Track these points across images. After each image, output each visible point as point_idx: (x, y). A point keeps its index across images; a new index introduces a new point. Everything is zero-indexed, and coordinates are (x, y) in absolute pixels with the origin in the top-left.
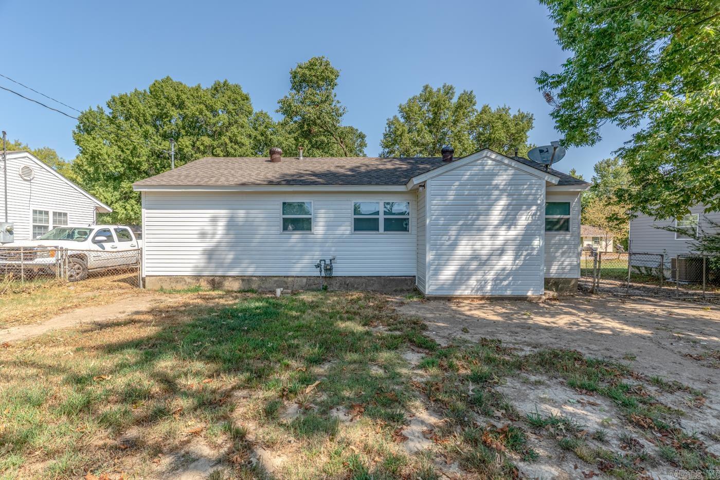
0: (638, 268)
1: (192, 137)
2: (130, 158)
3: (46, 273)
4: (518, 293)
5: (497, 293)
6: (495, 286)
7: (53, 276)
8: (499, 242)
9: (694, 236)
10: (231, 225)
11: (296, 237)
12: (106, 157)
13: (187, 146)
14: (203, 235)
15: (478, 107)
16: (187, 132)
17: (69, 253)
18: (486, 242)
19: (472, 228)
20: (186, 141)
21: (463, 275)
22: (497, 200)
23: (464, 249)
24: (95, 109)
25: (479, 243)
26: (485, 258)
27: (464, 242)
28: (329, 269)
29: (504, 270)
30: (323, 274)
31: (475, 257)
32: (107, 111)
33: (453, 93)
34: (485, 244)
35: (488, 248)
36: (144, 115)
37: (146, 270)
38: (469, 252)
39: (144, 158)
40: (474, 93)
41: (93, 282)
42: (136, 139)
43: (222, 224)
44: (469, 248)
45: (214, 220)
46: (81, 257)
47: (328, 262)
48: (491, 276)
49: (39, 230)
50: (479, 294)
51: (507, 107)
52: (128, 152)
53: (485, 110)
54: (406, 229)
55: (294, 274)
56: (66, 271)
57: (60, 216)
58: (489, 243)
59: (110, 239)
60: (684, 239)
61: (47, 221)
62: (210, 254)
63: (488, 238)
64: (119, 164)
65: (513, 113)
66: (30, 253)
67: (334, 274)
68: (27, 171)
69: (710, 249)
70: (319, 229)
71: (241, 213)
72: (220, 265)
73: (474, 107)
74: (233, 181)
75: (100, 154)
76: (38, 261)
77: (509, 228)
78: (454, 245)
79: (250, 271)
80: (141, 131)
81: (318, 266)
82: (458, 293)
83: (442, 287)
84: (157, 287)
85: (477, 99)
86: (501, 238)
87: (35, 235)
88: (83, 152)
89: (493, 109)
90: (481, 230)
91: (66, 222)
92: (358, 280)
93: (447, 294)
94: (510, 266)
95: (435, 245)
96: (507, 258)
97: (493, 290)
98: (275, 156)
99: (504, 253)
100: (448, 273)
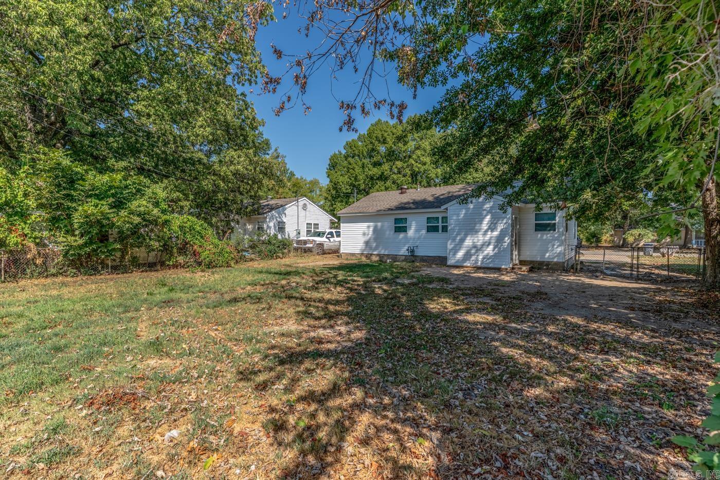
1: (390, 163)
2: (354, 182)
3: (309, 250)
4: (496, 266)
5: (484, 265)
6: (482, 261)
7: (311, 252)
8: (487, 238)
10: (375, 230)
11: (402, 235)
12: (341, 184)
13: (386, 170)
14: (364, 234)
16: (387, 160)
17: (317, 242)
18: (480, 238)
19: (472, 231)
20: (386, 167)
21: (468, 255)
22: (486, 215)
23: (468, 242)
24: (337, 153)
25: (476, 239)
26: (479, 247)
27: (468, 238)
28: (413, 251)
29: (487, 255)
30: (410, 254)
31: (475, 247)
32: (343, 152)
34: (480, 239)
35: (481, 241)
36: (363, 153)
37: (342, 251)
38: (471, 244)
39: (362, 181)
41: (325, 256)
42: (358, 170)
43: (371, 229)
44: (471, 241)
45: (369, 227)
46: (321, 245)
47: (412, 248)
48: (480, 257)
49: (308, 232)
52: (353, 179)
55: (401, 254)
56: (315, 251)
57: (316, 225)
58: (482, 238)
59: (333, 236)
61: (311, 228)
62: (367, 243)
63: (481, 236)
64: (348, 187)
66: (305, 242)
67: (415, 254)
68: (305, 205)
70: (411, 233)
71: (379, 224)
72: (371, 248)
74: (375, 209)
75: (338, 182)
76: (308, 245)
77: (492, 231)
78: (462, 241)
79: (382, 252)
80: (360, 164)
81: (408, 250)
82: (465, 264)
83: (458, 261)
84: (346, 258)
86: (488, 236)
87: (307, 234)
88: (331, 181)
90: (477, 232)
91: (318, 228)
92: (429, 258)
93: (458, 264)
94: (491, 253)
95: (454, 240)
96: (491, 247)
97: (481, 264)
98: (404, 190)
99: (489, 244)
100: (460, 254)
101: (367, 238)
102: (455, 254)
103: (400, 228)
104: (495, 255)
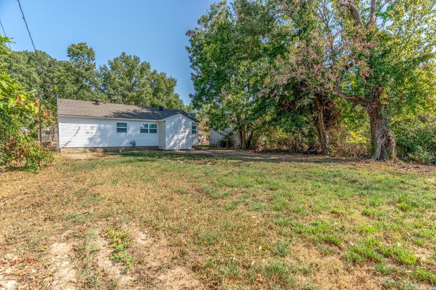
0: (212, 144)
4: (187, 148)
5: (183, 148)
6: (181, 146)
9: (223, 135)
10: (99, 129)
11: (123, 134)
15: (152, 70)
19: (177, 133)
21: (175, 145)
22: (183, 126)
23: (175, 138)
26: (180, 140)
27: (175, 136)
28: (134, 144)
29: (183, 144)
31: (178, 140)
33: (139, 61)
34: (181, 136)
40: (150, 64)
43: (95, 129)
44: (177, 137)
45: (92, 127)
47: (134, 142)
50: (178, 149)
51: (165, 73)
53: (155, 72)
54: (156, 132)
55: (121, 146)
60: (221, 136)
62: (91, 139)
65: (168, 76)
67: (136, 146)
69: (225, 138)
70: (130, 132)
71: (102, 126)
72: (94, 143)
73: (150, 70)
77: (185, 133)
78: (173, 137)
81: (131, 143)
82: (174, 149)
85: (151, 67)
86: (183, 135)
89: (159, 73)
90: (179, 133)
92: (141, 148)
93: (171, 149)
94: (185, 142)
95: (169, 137)
96: (184, 140)
97: (182, 147)
98: (98, 103)
99: (184, 139)
100: (172, 143)
101: (90, 136)
102: (169, 144)
103: (122, 129)
104: (186, 144)
